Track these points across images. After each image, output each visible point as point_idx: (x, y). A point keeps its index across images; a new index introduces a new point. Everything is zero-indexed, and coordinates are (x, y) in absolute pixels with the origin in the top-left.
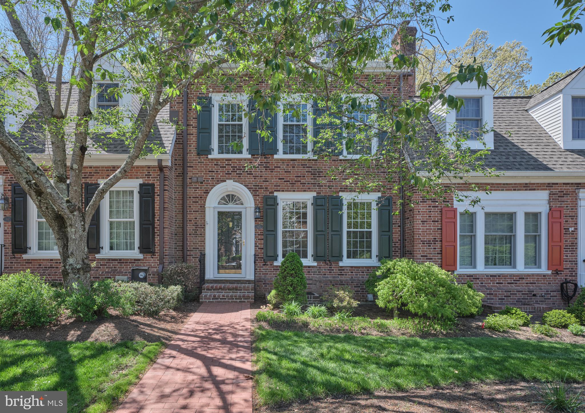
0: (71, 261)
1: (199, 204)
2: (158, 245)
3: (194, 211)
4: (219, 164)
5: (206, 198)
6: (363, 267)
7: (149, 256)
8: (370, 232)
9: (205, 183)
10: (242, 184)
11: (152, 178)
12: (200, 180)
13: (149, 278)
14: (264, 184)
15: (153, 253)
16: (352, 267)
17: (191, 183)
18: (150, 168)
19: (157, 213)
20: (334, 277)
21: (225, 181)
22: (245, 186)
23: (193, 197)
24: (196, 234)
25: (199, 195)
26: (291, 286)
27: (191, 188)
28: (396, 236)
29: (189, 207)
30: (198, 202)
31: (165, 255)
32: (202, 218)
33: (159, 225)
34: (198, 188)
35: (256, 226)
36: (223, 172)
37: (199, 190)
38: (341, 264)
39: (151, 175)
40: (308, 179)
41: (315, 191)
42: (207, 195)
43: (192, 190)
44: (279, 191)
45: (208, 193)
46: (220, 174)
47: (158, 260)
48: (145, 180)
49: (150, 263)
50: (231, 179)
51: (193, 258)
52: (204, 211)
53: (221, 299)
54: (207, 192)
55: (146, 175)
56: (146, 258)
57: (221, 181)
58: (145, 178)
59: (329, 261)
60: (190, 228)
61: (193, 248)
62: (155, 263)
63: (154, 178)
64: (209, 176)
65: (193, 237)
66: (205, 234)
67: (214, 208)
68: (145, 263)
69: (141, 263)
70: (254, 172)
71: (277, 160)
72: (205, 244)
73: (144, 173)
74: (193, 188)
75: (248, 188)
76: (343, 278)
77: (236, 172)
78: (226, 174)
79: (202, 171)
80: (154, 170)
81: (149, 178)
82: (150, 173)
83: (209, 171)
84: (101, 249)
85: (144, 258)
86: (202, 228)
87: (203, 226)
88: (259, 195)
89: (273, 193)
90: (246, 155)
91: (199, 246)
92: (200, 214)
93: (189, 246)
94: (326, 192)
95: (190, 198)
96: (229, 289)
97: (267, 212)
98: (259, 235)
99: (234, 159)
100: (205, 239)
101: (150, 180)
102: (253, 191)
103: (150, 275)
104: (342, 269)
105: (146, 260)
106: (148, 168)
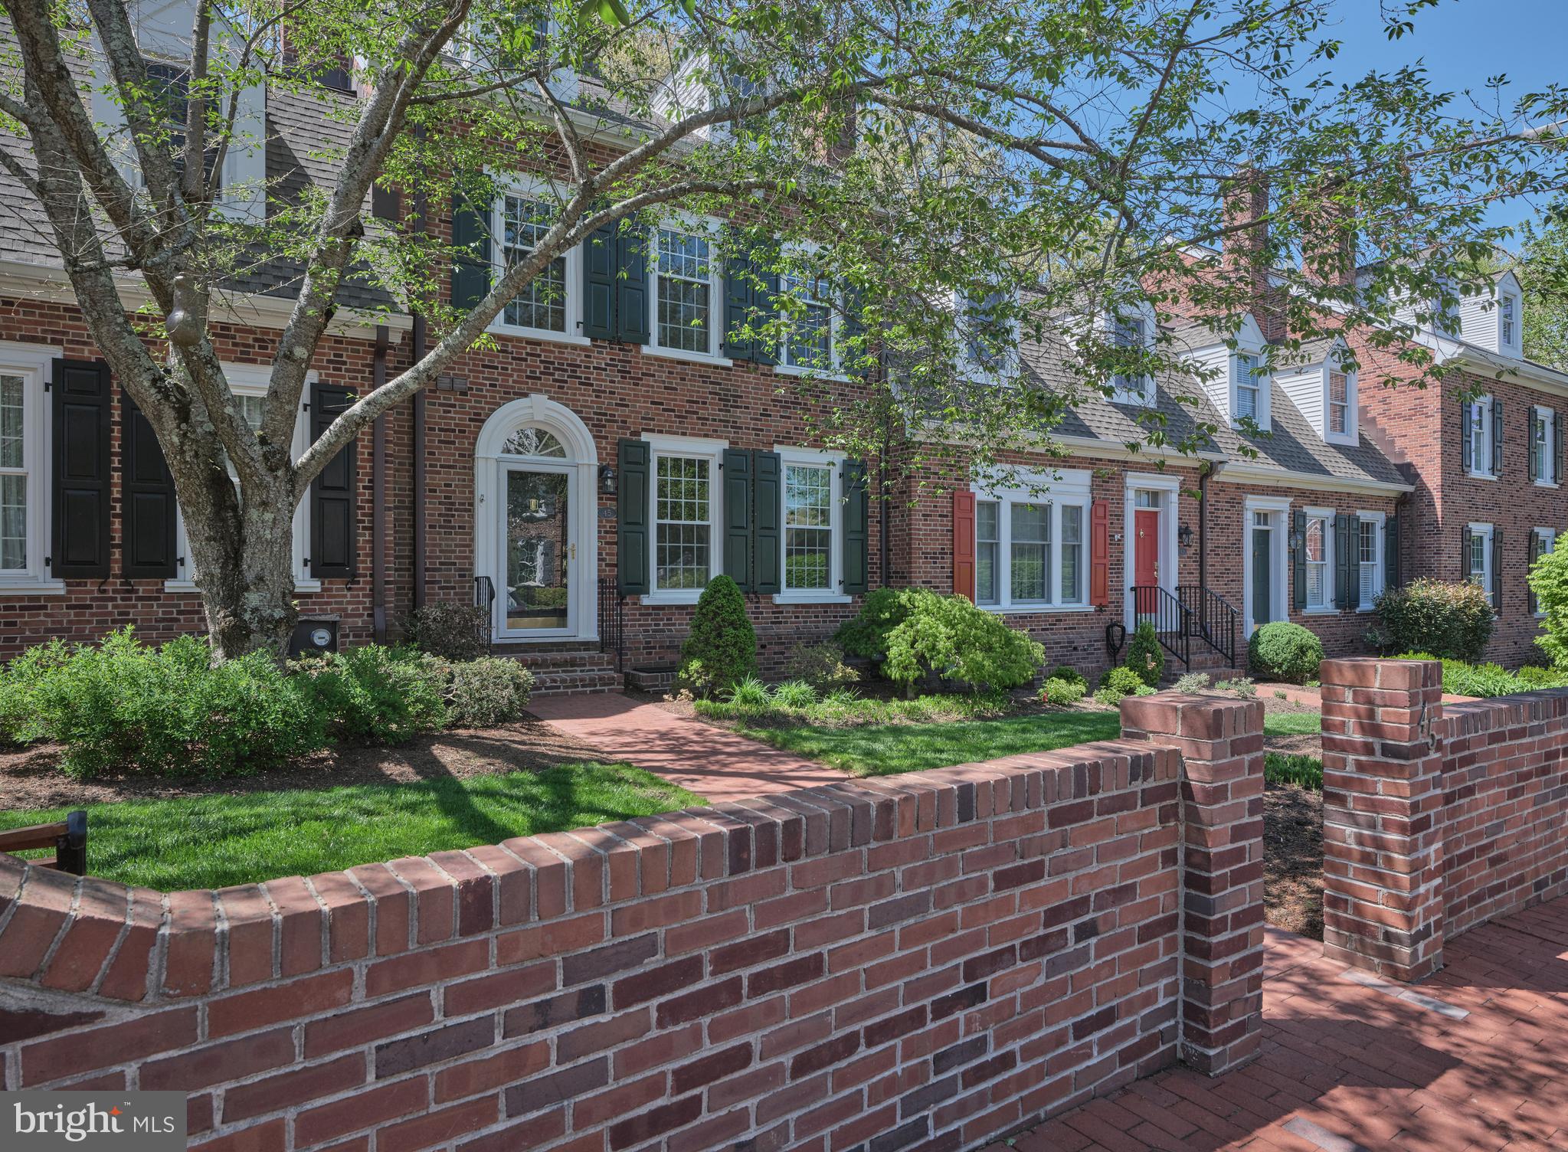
0: (253, 599)
1: (456, 449)
2: (366, 555)
3: (442, 466)
4: (510, 349)
5: (477, 433)
6: (816, 606)
7: (338, 586)
8: (828, 532)
9: (472, 395)
10: (567, 406)
11: (347, 370)
12: (459, 384)
13: (343, 644)
14: (619, 412)
15: (353, 577)
16: (797, 606)
17: (434, 391)
18: (341, 342)
19: (364, 468)
20: (764, 629)
21: (526, 395)
22: (576, 412)
23: (440, 430)
24: (448, 526)
25: (456, 425)
26: (734, 645)
27: (434, 404)
28: (874, 542)
29: (430, 453)
30: (453, 443)
31: (387, 583)
32: (464, 486)
33: (368, 501)
34: (454, 406)
35: (600, 512)
36: (520, 371)
37: (456, 412)
38: (778, 599)
39: (345, 363)
40: (712, 410)
41: (727, 438)
42: (480, 428)
43: (438, 411)
44: (653, 431)
45: (483, 421)
46: (511, 376)
47: (364, 596)
48: (327, 375)
49: (341, 603)
50: (539, 391)
51: (440, 588)
52: (472, 468)
53: (547, 688)
54: (479, 420)
55: (329, 361)
56: (330, 590)
57: (515, 393)
58: (328, 368)
59: (755, 593)
60: (431, 509)
61: (441, 564)
62: (359, 603)
63: (355, 371)
64: (484, 378)
65: (439, 533)
66: (472, 528)
67: (498, 461)
68: (327, 603)
69: (314, 603)
70: (595, 379)
71: (648, 357)
72: (472, 552)
73: (324, 354)
74: (440, 405)
75: (583, 418)
76: (782, 630)
77: (553, 374)
78: (528, 377)
79: (465, 364)
80: (353, 351)
81: (340, 370)
82: (341, 356)
83: (484, 366)
84: (179, 567)
85: (323, 590)
86: (466, 510)
87: (469, 507)
88: (606, 438)
89: (637, 434)
90: (573, 335)
91: (457, 558)
92: (458, 474)
93: (430, 557)
94: (748, 440)
95: (430, 429)
96: (555, 665)
97: (626, 478)
98: (606, 532)
99: (549, 343)
100: (472, 540)
101: (343, 377)
102: (594, 425)
103: (347, 636)
104: (778, 609)
105: (329, 597)
106: (336, 342)
